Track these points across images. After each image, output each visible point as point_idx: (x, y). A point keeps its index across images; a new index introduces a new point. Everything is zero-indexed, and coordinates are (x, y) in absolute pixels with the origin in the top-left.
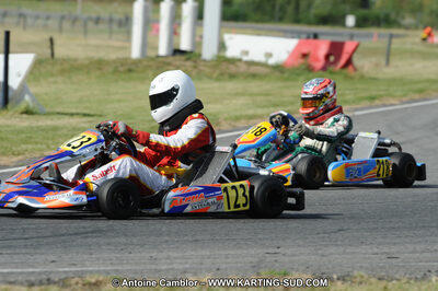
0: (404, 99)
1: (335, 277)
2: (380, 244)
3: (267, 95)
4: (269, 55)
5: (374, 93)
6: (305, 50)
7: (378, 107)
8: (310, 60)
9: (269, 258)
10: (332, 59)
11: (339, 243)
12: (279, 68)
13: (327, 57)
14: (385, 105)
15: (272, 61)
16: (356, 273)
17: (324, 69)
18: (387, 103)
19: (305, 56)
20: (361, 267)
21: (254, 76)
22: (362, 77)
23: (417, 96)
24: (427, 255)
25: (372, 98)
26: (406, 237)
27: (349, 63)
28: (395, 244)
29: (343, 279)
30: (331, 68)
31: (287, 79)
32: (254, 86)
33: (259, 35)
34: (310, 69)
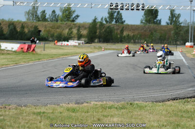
0: (48, 59)
1: (23, 106)
2: (36, 97)
3: (11, 59)
4: (13, 48)
5: (39, 58)
7: (40, 61)
9: (6, 101)
11: (25, 97)
12: (15, 52)
13: (28, 49)
14: (42, 61)
15: (13, 50)
16: (28, 104)
17: (27, 52)
19: (22, 48)
21: (8, 54)
22: (37, 54)
23: (51, 59)
24: (48, 100)
25: (39, 59)
26: (44, 95)
27: (34, 50)
28: (40, 97)
29: (25, 106)
31: (17, 55)
32: (8, 56)
34: (24, 52)
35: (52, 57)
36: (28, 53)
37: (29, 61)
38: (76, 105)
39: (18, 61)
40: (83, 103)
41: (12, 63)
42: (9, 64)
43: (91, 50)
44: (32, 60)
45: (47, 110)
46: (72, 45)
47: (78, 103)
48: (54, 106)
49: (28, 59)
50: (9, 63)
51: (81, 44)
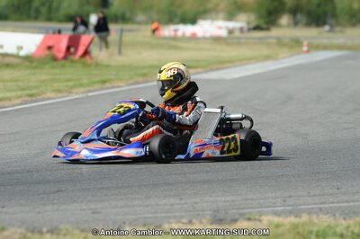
0: (131, 82)
1: (45, 230)
2: (90, 201)
3: (16, 81)
4: (20, 48)
5: (104, 78)
6: (50, 43)
7: (108, 88)
8: (54, 51)
10: (72, 50)
11: (55, 201)
12: (28, 58)
13: (68, 48)
14: (113, 87)
15: (22, 53)
16: (62, 227)
17: (65, 58)
18: (116, 85)
19: (50, 48)
20: (68, 222)
21: (8, 65)
22: (97, 65)
23: (141, 79)
24: (126, 210)
25: (104, 82)
26: (113, 195)
27: (86, 53)
28: (101, 201)
29: (51, 231)
30: (72, 57)
31: (35, 68)
32: (7, 74)
33: (13, 31)
34: (55, 59)
35: (145, 75)
36: (67, 63)
37: (72, 87)
39: (37, 87)
40: (235, 221)
41: (19, 93)
42: (9, 99)
43: (269, 52)
44: (81, 85)
46: (208, 35)
47: (221, 221)
49: (69, 80)
50: (8, 95)
51: (237, 34)
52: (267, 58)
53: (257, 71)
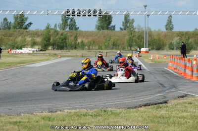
35: (9, 66)
38: (50, 114)
40: (56, 111)
43: (47, 58)
45: (22, 119)
46: (26, 52)
47: (52, 112)
48: (28, 115)
51: (35, 52)
52: (47, 60)
53: (46, 64)
